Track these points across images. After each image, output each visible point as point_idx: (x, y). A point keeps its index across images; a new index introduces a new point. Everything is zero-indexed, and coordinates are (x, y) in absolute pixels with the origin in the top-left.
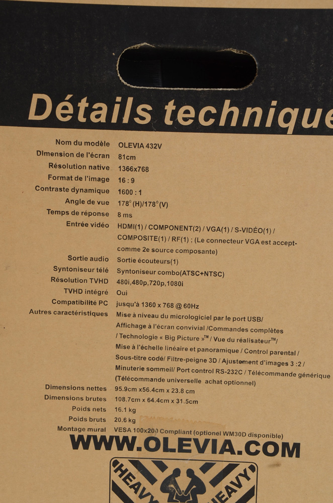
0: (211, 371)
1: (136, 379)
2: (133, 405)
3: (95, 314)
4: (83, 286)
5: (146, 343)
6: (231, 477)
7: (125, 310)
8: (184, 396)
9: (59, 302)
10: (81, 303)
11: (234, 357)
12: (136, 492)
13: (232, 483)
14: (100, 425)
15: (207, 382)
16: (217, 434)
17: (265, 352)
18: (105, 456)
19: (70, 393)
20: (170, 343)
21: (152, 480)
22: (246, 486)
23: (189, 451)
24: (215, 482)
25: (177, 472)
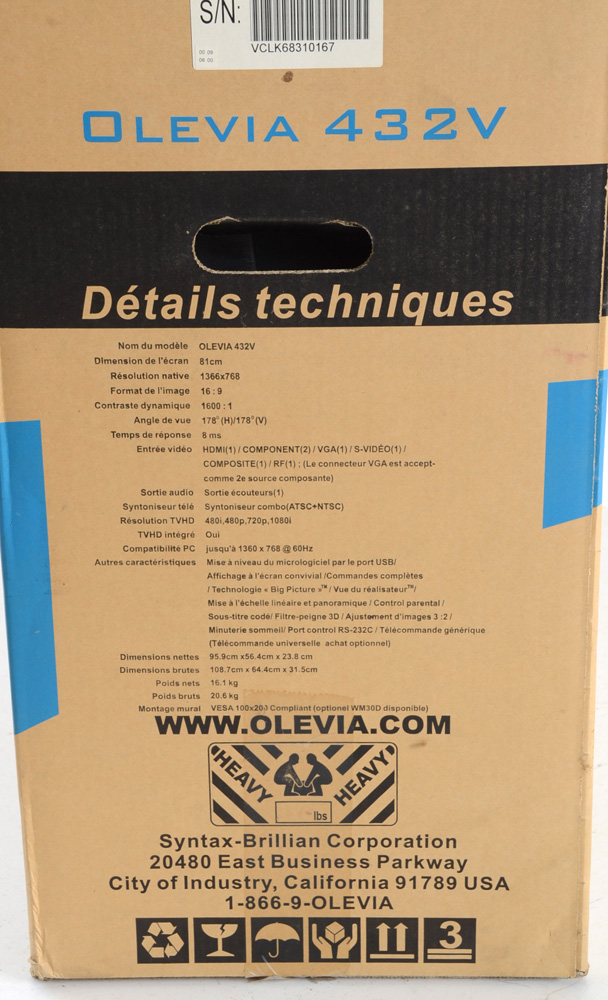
0: (332, 631)
1: (236, 644)
2: (234, 677)
3: (179, 563)
4: (162, 528)
5: (247, 596)
6: (364, 761)
7: (218, 556)
8: (299, 663)
9: (133, 549)
10: (161, 549)
11: (361, 611)
12: (243, 785)
13: (365, 769)
14: (194, 703)
15: (328, 644)
16: (344, 709)
17: (400, 604)
18: (201, 741)
19: (154, 664)
20: (278, 597)
21: (263, 769)
22: (384, 772)
23: (309, 732)
24: (343, 769)
25: (294, 759)
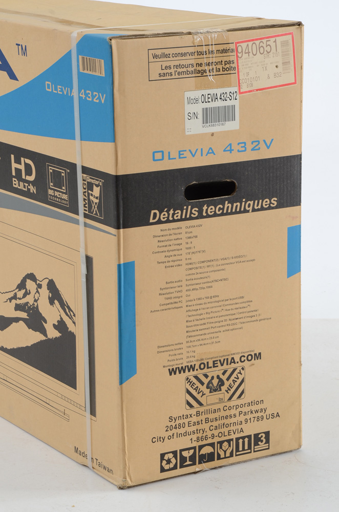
0: (225, 326)
1: (195, 336)
2: (194, 349)
3: (177, 308)
4: (172, 295)
5: (198, 317)
6: (234, 375)
7: (190, 303)
8: (214, 340)
9: (163, 305)
10: (172, 303)
11: (234, 317)
12: (196, 391)
13: (235, 378)
14: (180, 361)
15: (223, 331)
16: (228, 355)
17: (246, 312)
18: (183, 376)
19: (169, 348)
20: (208, 316)
21: (202, 384)
22: (241, 377)
23: (217, 366)
24: (228, 379)
25: (213, 378)
